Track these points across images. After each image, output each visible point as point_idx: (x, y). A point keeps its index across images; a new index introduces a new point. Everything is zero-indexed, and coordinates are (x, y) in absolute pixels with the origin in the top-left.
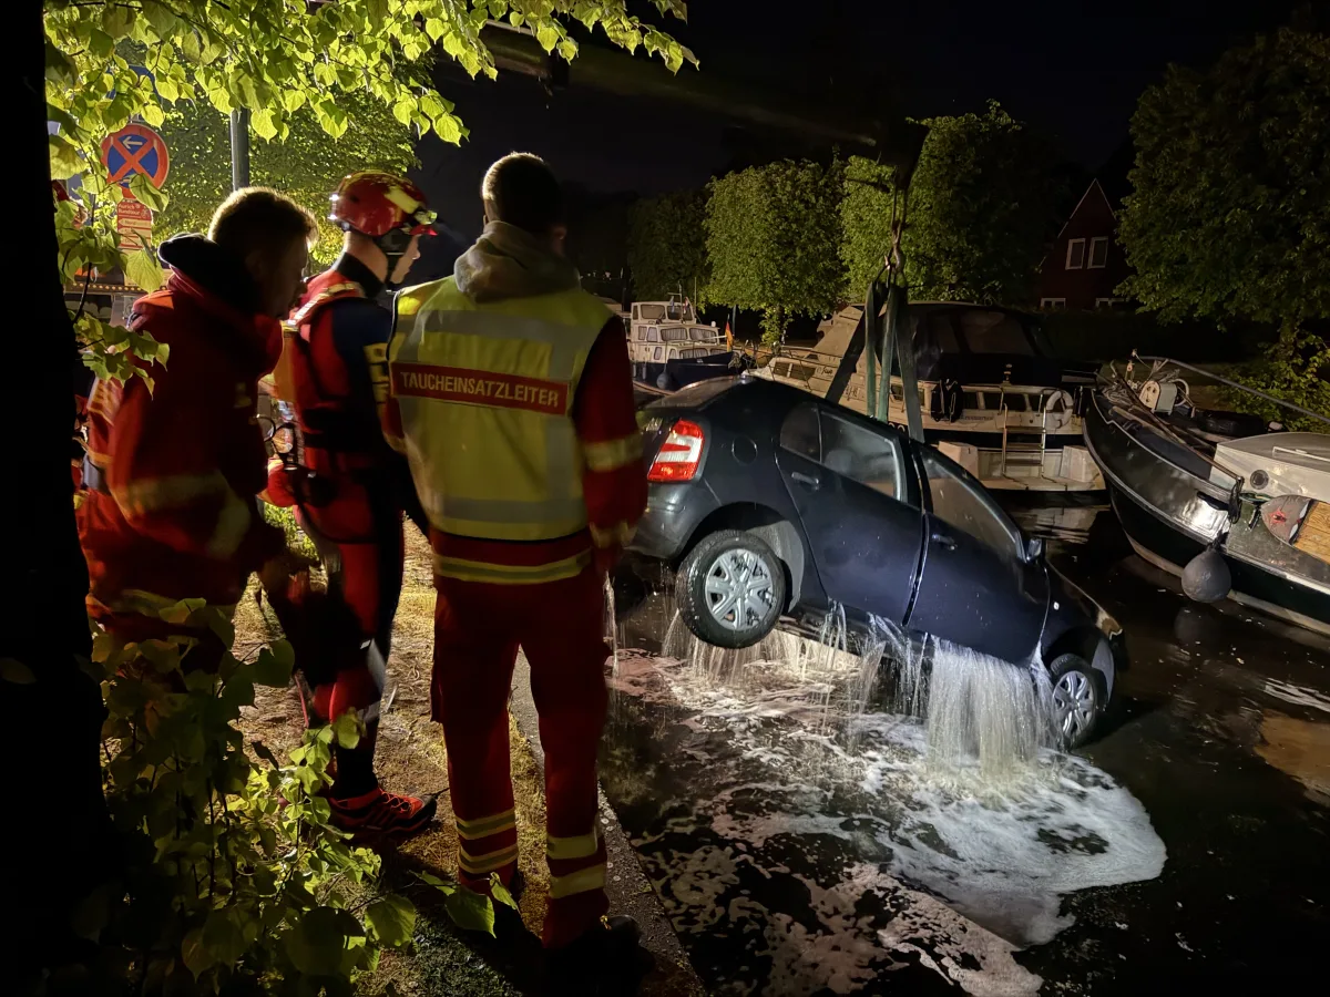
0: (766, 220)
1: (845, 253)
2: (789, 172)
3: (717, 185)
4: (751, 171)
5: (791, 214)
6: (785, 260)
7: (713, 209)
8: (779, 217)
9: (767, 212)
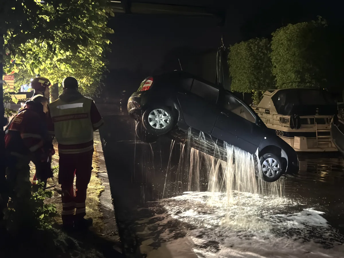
0: (249, 60)
1: (274, 71)
2: (256, 43)
3: (231, 48)
4: (243, 43)
5: (258, 58)
6: (257, 73)
7: (230, 57)
8: (254, 58)
9: (249, 57)
